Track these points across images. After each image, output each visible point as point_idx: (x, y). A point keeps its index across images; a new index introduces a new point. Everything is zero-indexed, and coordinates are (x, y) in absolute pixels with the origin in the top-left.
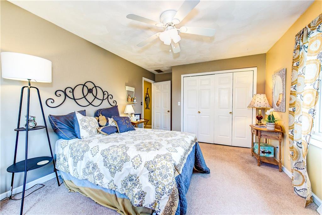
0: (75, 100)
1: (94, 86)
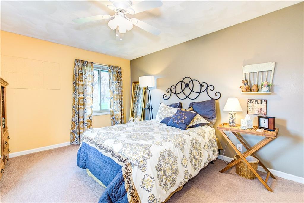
0: (176, 94)
1: (191, 80)
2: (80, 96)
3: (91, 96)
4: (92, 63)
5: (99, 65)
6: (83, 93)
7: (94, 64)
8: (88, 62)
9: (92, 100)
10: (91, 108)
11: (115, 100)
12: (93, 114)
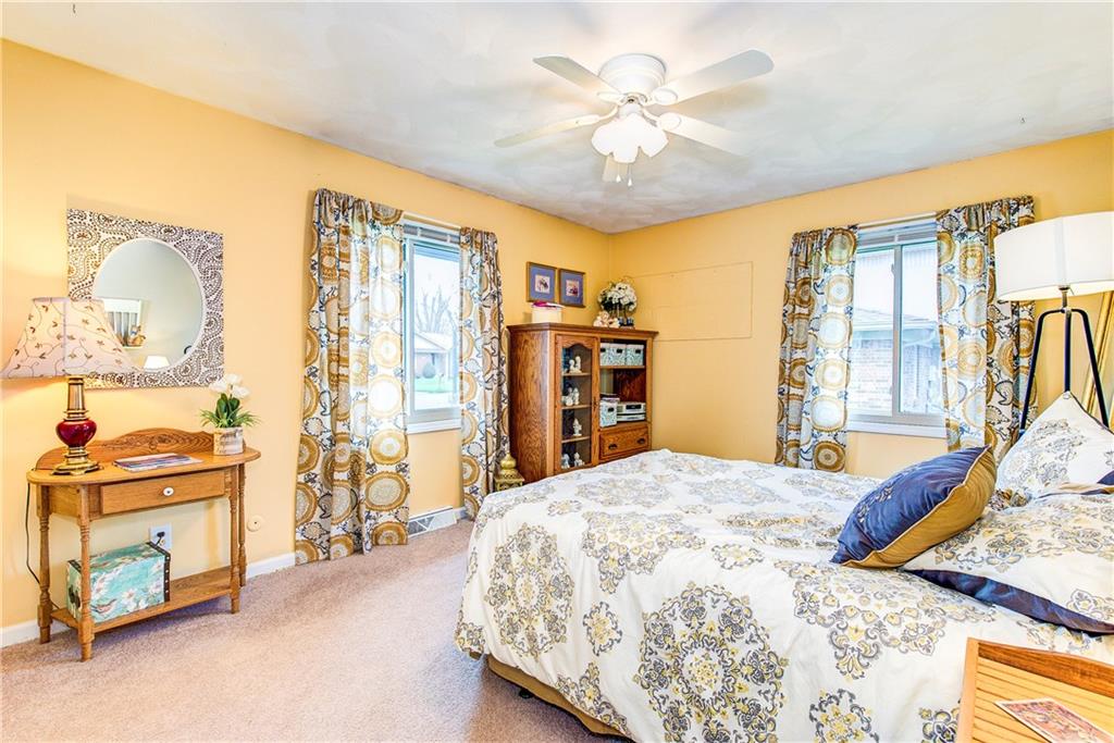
2: (795, 356)
3: (845, 355)
4: (854, 227)
5: (888, 227)
6: (804, 346)
7: (862, 231)
8: (834, 231)
9: (848, 367)
10: (842, 400)
11: (969, 370)
12: (850, 425)
